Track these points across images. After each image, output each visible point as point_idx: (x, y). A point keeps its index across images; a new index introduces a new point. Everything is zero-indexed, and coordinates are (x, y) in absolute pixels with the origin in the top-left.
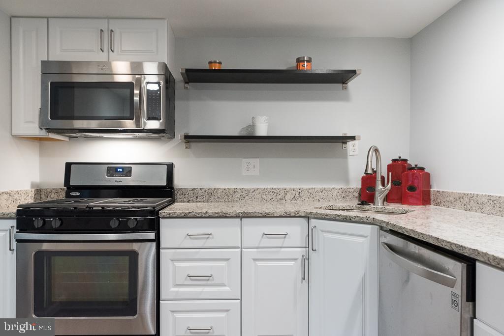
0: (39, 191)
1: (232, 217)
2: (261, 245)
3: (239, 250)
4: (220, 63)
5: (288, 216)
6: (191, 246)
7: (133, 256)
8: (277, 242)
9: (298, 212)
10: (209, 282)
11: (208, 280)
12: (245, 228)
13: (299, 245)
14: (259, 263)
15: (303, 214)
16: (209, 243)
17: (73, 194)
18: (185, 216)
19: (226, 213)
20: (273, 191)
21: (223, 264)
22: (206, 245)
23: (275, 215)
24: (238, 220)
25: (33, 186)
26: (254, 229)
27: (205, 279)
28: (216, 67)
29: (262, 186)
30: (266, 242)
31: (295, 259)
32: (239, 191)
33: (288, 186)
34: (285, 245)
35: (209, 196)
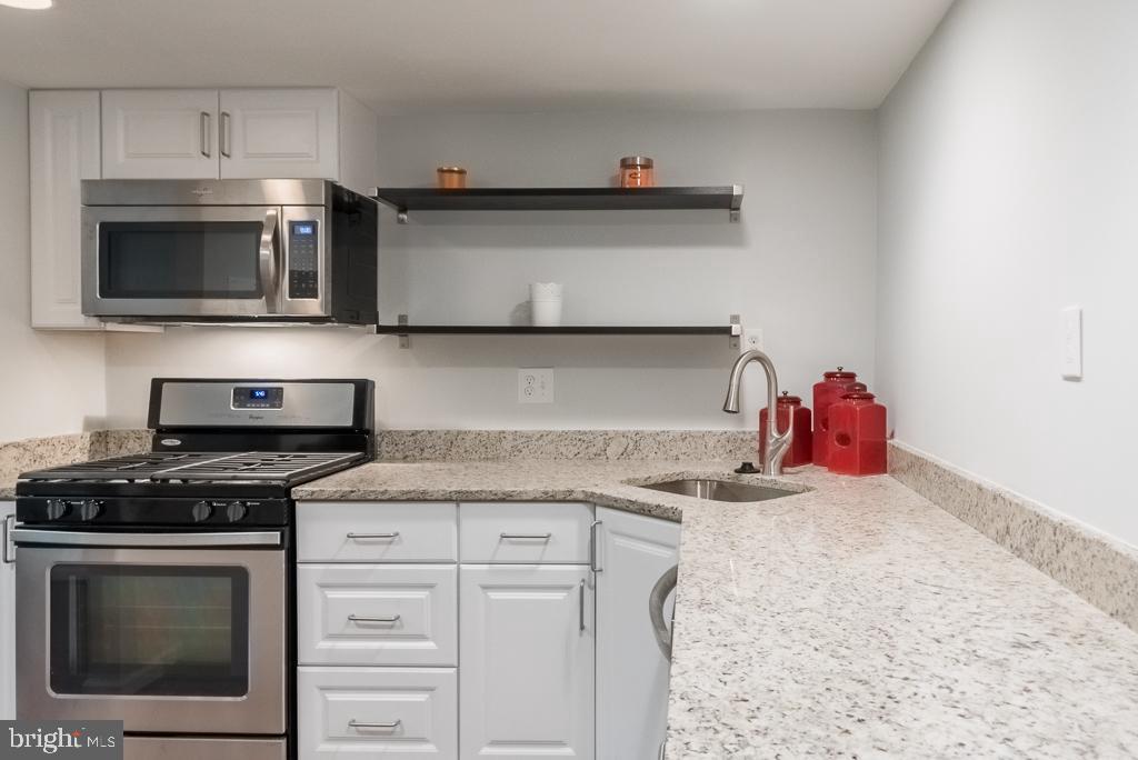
0: (101, 436)
1: (437, 501)
2: (498, 559)
3: (453, 567)
4: (461, 172)
5: (550, 499)
6: (357, 557)
7: (239, 577)
8: (531, 552)
9: (571, 492)
10: (393, 632)
11: (392, 627)
12: (465, 524)
13: (575, 559)
14: (494, 595)
15: (581, 497)
16: (394, 552)
17: (166, 442)
18: (343, 499)
19: (424, 492)
20: (581, 438)
21: (422, 594)
22: (387, 557)
23: (525, 498)
24: (452, 506)
25: (88, 424)
26: (484, 525)
27: (387, 625)
28: (453, 182)
29: (559, 427)
30: (509, 552)
31: (567, 588)
32: (510, 438)
33: (611, 427)
34: (545, 559)
35: (448, 446)
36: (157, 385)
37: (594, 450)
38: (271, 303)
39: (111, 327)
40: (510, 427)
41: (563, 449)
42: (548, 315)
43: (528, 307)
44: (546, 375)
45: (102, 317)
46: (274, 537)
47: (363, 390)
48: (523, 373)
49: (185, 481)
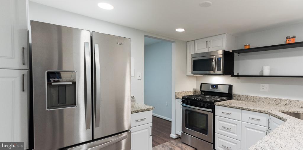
0: (195, 91)
1: (237, 108)
2: (249, 122)
3: (240, 121)
4: (249, 45)
5: (259, 112)
6: (224, 116)
7: (207, 115)
8: (256, 122)
9: (264, 111)
10: (230, 131)
11: (229, 130)
12: (242, 114)
13: (265, 126)
14: (248, 129)
15: (267, 113)
16: (230, 117)
17: (202, 93)
18: (222, 106)
19: (235, 107)
20: (274, 100)
21: (235, 125)
22: (229, 117)
23: (254, 111)
24: (240, 110)
25: (193, 89)
26: (246, 115)
27: (229, 129)
28: (247, 47)
29: (269, 97)
30: (251, 121)
31: (264, 131)
32: (258, 98)
33: (282, 98)
34: (259, 124)
35: (245, 98)
36: (201, 84)
37: (278, 103)
38: (214, 72)
39: (195, 75)
40: (258, 96)
41: (270, 102)
42: (266, 73)
43: (262, 71)
44: (267, 86)
45: (194, 74)
46: (211, 110)
47: (230, 87)
48: (262, 85)
49: (201, 99)
